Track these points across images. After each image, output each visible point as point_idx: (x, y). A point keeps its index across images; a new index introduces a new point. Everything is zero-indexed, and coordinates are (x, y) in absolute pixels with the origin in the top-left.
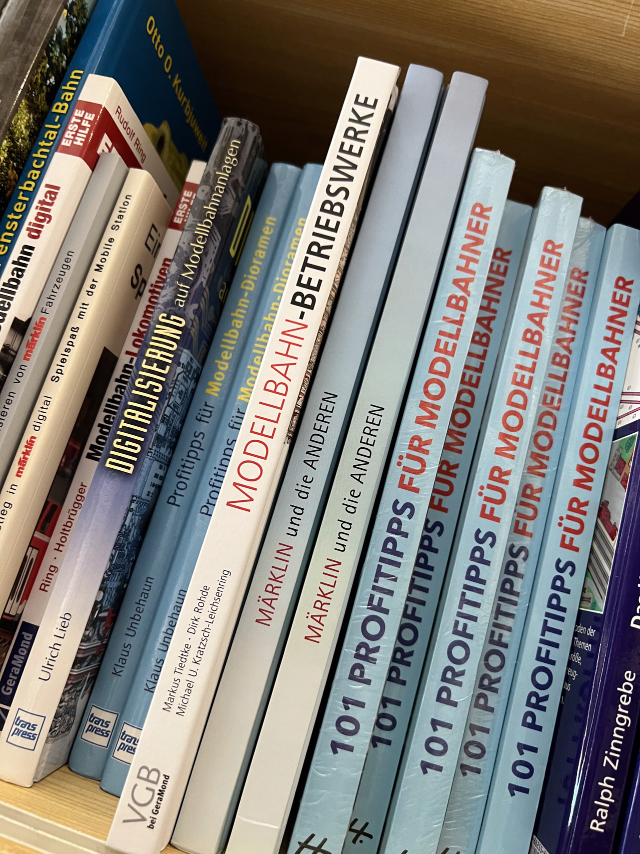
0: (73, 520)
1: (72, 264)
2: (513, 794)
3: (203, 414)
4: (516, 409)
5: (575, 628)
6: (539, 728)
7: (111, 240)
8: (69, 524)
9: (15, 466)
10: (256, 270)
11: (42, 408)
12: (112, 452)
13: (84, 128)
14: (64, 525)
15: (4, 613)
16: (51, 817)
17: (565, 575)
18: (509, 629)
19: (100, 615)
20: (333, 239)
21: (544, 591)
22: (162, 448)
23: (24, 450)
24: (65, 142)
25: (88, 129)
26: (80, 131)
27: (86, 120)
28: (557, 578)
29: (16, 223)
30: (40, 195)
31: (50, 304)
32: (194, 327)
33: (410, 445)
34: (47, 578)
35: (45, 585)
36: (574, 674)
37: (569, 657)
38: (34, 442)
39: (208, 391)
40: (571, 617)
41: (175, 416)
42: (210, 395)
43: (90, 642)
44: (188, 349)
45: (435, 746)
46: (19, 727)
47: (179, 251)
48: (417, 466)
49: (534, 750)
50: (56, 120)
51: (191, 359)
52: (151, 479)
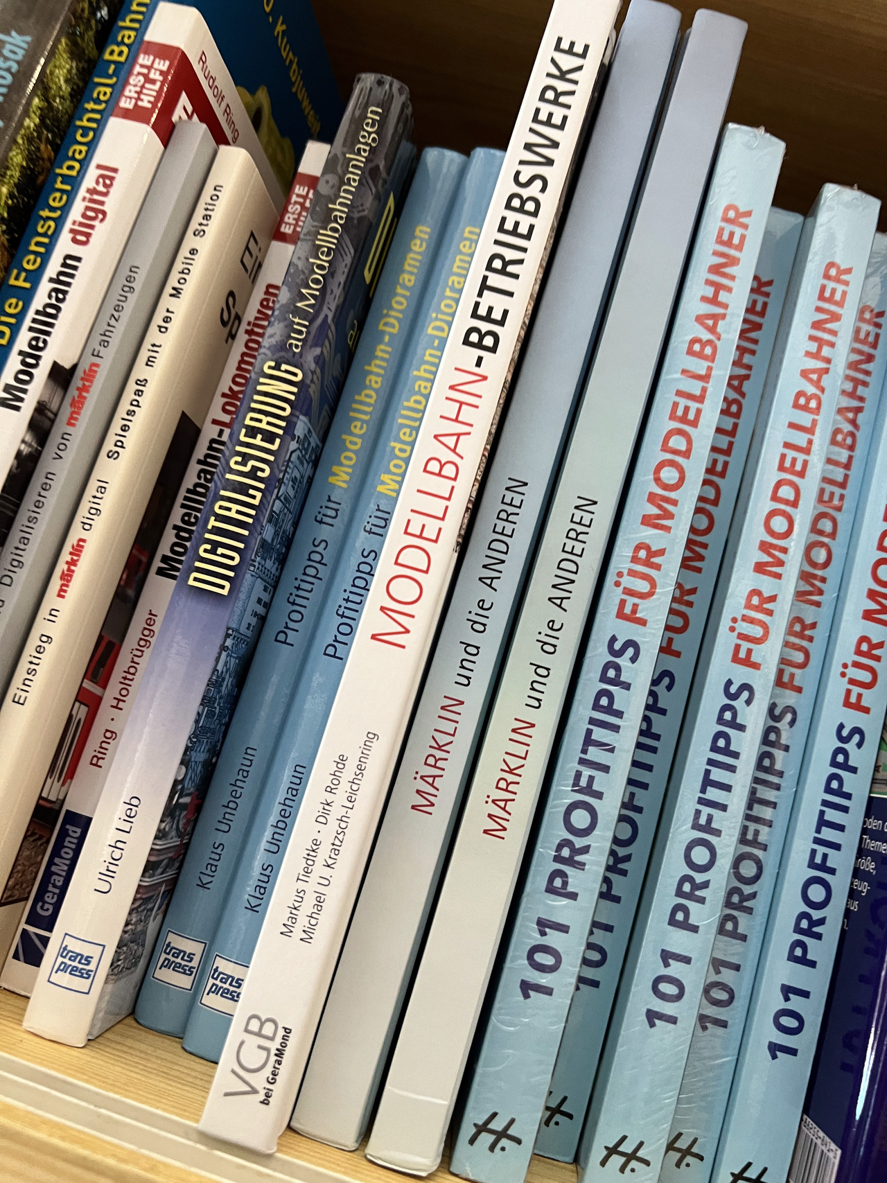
0: (138, 664)
1: (137, 285)
2: (774, 1057)
3: (325, 513)
4: (785, 507)
5: (864, 823)
6: (812, 964)
7: (193, 252)
8: (132, 670)
9: (56, 583)
10: (401, 304)
11: (94, 497)
12: (197, 564)
13: (153, 82)
14: (125, 672)
15: (40, 797)
16: (117, 1089)
17: (850, 747)
18: (770, 824)
19: (181, 801)
20: (524, 250)
21: (820, 769)
22: (268, 561)
23: (68, 558)
24: (125, 102)
25: (158, 84)
26: (147, 86)
27: (156, 70)
28: (839, 751)
29: (52, 224)
30: (89, 180)
31: (105, 344)
32: (314, 383)
33: (633, 557)
34: (101, 747)
35: (99, 759)
36: (864, 888)
37: (856, 863)
38: (82, 547)
39: (332, 480)
40: (858, 806)
41: (285, 514)
42: (334, 485)
43: (166, 840)
44: (305, 415)
45: (665, 988)
46: (66, 960)
47: (292, 271)
48: (643, 586)
49: (805, 994)
50: (111, 71)
51: (309, 431)
52: (253, 606)
